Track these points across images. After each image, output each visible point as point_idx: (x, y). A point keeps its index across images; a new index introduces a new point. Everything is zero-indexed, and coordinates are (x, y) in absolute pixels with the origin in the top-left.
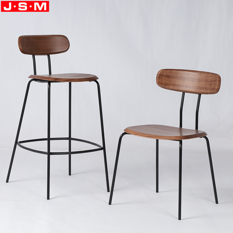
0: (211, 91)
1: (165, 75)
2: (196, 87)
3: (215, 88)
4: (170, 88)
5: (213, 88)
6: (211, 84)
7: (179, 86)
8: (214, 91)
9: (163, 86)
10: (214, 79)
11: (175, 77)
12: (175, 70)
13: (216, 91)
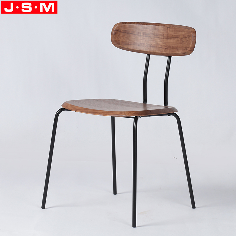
0: (184, 52)
1: (123, 30)
2: (165, 46)
3: (189, 47)
4: (129, 48)
5: (185, 47)
6: (183, 42)
7: (142, 45)
8: (187, 51)
9: (120, 45)
10: (188, 35)
11: (136, 34)
12: (137, 24)
13: (190, 51)
